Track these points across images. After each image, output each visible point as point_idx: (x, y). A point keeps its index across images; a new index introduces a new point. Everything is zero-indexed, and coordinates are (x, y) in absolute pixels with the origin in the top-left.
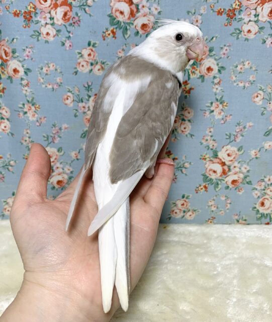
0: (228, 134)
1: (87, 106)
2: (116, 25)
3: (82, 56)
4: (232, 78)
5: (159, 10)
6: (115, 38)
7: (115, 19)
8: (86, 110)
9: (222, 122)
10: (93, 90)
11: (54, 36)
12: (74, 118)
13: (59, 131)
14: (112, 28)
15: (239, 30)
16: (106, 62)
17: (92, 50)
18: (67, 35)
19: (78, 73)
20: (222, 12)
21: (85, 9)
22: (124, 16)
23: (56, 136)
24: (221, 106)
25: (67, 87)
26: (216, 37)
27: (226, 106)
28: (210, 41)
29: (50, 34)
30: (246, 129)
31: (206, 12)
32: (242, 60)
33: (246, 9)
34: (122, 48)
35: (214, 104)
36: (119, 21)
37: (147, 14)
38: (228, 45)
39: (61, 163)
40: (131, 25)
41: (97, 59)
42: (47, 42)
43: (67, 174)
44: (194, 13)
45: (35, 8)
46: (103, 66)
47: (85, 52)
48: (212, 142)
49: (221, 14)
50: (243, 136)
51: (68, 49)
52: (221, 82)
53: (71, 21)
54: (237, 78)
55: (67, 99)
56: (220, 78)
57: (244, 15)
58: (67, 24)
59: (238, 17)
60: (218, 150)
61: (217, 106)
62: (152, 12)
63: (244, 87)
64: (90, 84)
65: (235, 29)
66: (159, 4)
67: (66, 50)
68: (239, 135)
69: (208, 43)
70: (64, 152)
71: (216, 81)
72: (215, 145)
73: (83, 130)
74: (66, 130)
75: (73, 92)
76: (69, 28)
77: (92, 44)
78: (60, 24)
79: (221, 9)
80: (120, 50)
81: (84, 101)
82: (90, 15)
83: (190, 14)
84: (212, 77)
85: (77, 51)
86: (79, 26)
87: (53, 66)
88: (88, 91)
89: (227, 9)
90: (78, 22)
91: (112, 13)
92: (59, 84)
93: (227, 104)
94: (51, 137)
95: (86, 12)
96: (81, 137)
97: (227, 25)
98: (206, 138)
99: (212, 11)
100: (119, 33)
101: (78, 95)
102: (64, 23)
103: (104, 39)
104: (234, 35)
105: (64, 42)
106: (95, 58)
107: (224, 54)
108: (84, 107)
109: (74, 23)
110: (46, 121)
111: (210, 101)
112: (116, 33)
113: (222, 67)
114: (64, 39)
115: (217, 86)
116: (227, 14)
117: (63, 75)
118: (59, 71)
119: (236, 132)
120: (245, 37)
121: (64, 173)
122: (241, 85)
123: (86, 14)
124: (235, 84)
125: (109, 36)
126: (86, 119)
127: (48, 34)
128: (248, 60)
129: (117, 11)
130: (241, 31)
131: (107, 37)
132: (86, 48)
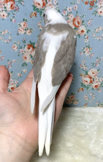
0: (92, 63)
1: (24, 51)
2: (36, 10)
3: (20, 26)
4: (94, 35)
5: (57, 3)
6: (36, 17)
7: (36, 7)
8: (24, 53)
9: (90, 57)
10: (27, 42)
11: (7, 17)
12: (18, 56)
13: (11, 63)
14: (34, 12)
15: (96, 12)
16: (32, 29)
17: (25, 23)
18: (13, 15)
19: (19, 34)
20: (88, 3)
21: (21, 3)
22: (40, 6)
23: (10, 66)
24: (88, 49)
25: (14, 41)
26: (85, 15)
27: (91, 49)
28: (82, 17)
29: (4, 16)
30: (101, 60)
31: (80, 3)
32: (98, 26)
33: (99, 1)
34: (40, 21)
35: (85, 48)
36: (38, 8)
37: (51, 5)
38: (91, 19)
39: (13, 79)
40: (43, 10)
41: (28, 27)
42: (3, 19)
43: (16, 84)
44: (74, 4)
46: (31, 30)
47: (22, 24)
48: (85, 67)
49: (87, 4)
50: (99, 64)
51: (13, 22)
52: (88, 38)
53: (15, 9)
54: (96, 35)
55: (14, 47)
56: (87, 35)
57: (98, 4)
58: (13, 10)
59: (95, 5)
60: (88, 71)
61: (86, 49)
62: (54, 3)
63: (100, 40)
64: (25, 39)
65: (94, 11)
67: (13, 23)
68: (98, 63)
69: (81, 18)
70: (14, 74)
71: (86, 37)
72: (86, 68)
73: (23, 63)
74: (14, 63)
75: (17, 44)
76: (14, 13)
77: (25, 20)
78: (9, 10)
79: (87, 1)
80: (39, 23)
81: (22, 48)
82: (24, 6)
83: (72, 4)
84: (84, 35)
85: (18, 23)
86: (19, 11)
87: (7, 31)
88: (24, 43)
89: (90, 1)
90: (18, 9)
91: (34, 4)
92: (10, 40)
93: (91, 48)
94: (7, 66)
95: (21, 4)
96: (22, 66)
97: (90, 9)
98: (82, 65)
99: (83, 3)
100: (38, 14)
101: (20, 45)
102: (11, 10)
103: (31, 17)
104: (94, 14)
105: (12, 19)
106: (27, 27)
107: (89, 24)
108: (23, 51)
109: (16, 10)
110: (4, 58)
111: (83, 47)
112: (37, 14)
113: (89, 30)
114: (11, 18)
115: (86, 40)
116: (90, 4)
117: (12, 35)
118: (10, 33)
119: (96, 62)
120: (99, 15)
121: (14, 84)
122: (98, 39)
123: (22, 5)
124: (95, 38)
125: (33, 16)
126: (24, 57)
127: (4, 15)
128: (101, 26)
129: (37, 3)
130: (97, 12)
131: (32, 16)
132: (22, 22)
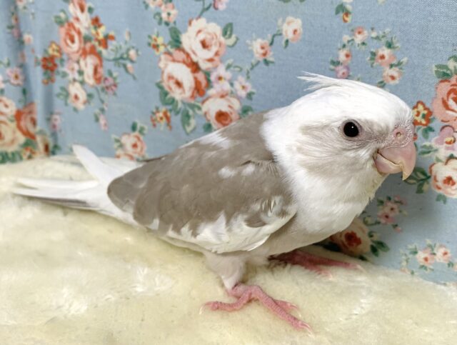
2: (169, 104)
3: (121, 146)
5: (249, 90)
6: (171, 127)
7: (167, 93)
11: (84, 103)
14: (163, 109)
17: (139, 139)
21: (125, 66)
22: (184, 91)
29: (78, 99)
33: (443, 128)
36: (173, 99)
37: (227, 94)
38: (397, 199)
40: (196, 109)
42: (75, 110)
45: (60, 51)
47: (128, 141)
51: (103, 128)
53: (103, 84)
57: (437, 142)
58: (99, 87)
59: (422, 142)
62: (236, 90)
65: (415, 170)
66: (248, 77)
67: (100, 130)
77: (138, 128)
78: (91, 84)
82: (134, 77)
85: (114, 136)
86: (115, 94)
90: (113, 88)
91: (162, 81)
95: (127, 71)
100: (176, 120)
103: (154, 125)
105: (98, 116)
106: (143, 153)
109: (107, 88)
112: (171, 120)
114: (97, 111)
120: (438, 191)
125: (162, 122)
127: (76, 97)
129: (170, 77)
130: (429, 177)
131: (159, 122)
132: (129, 134)
